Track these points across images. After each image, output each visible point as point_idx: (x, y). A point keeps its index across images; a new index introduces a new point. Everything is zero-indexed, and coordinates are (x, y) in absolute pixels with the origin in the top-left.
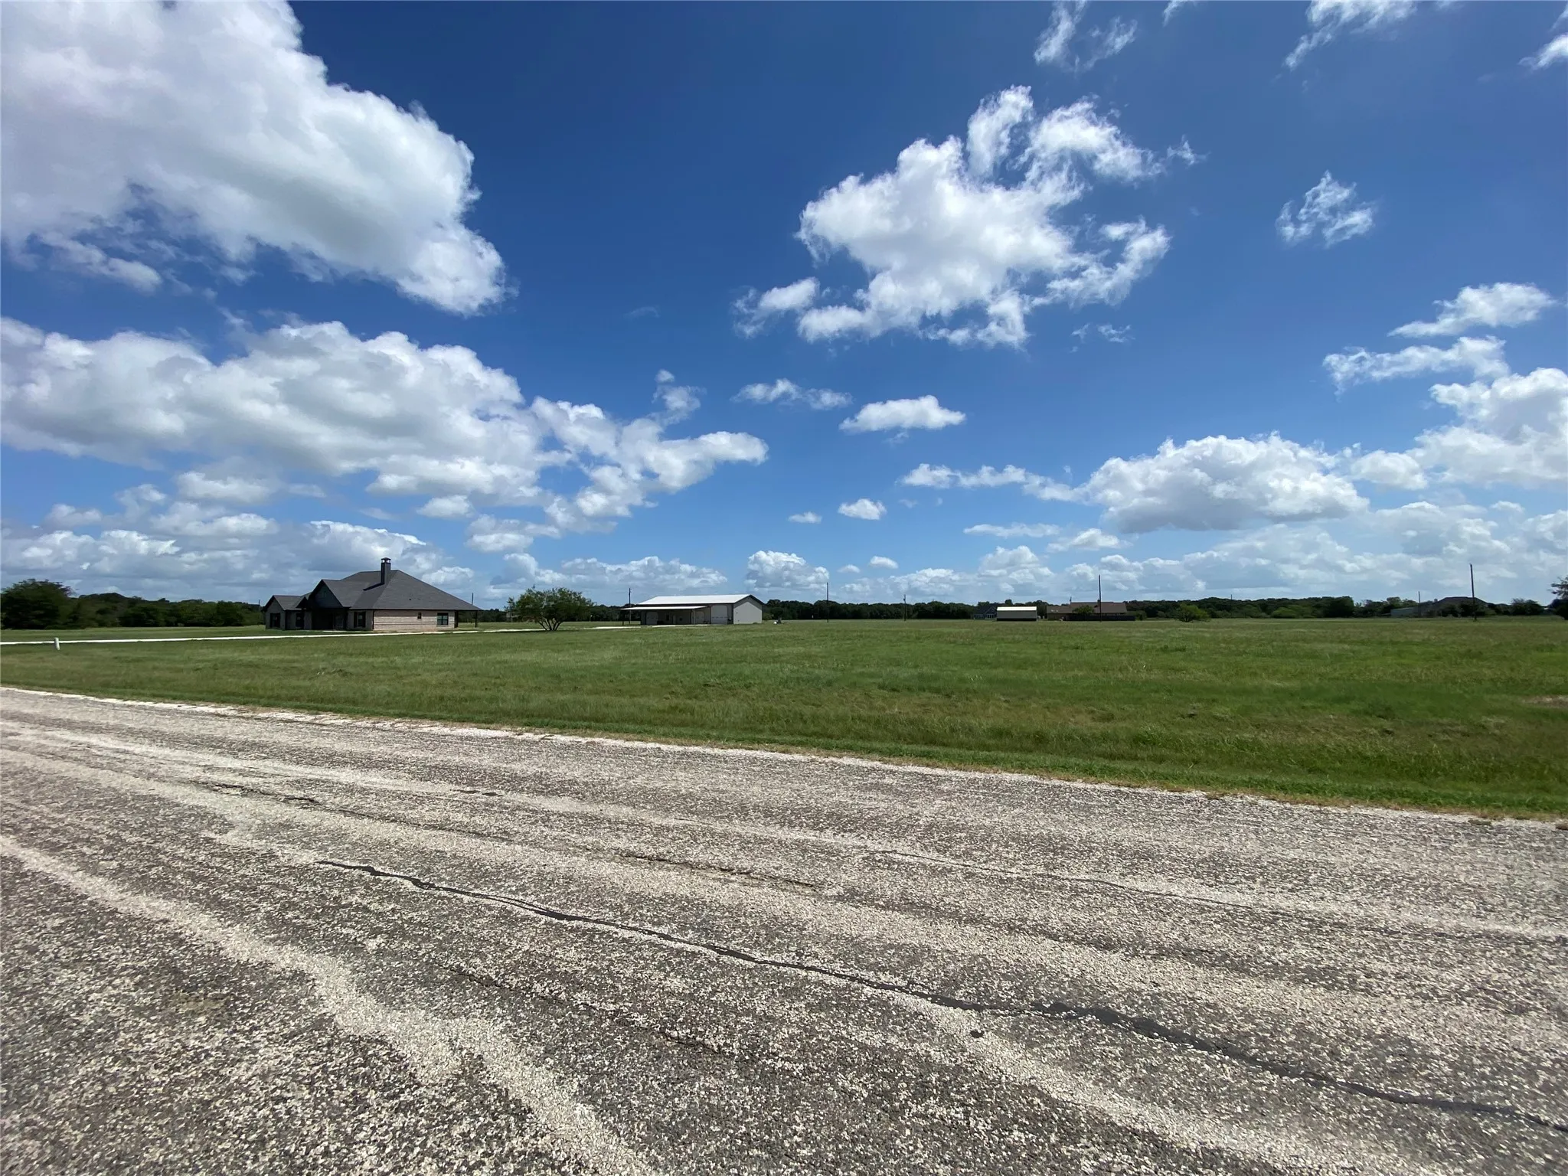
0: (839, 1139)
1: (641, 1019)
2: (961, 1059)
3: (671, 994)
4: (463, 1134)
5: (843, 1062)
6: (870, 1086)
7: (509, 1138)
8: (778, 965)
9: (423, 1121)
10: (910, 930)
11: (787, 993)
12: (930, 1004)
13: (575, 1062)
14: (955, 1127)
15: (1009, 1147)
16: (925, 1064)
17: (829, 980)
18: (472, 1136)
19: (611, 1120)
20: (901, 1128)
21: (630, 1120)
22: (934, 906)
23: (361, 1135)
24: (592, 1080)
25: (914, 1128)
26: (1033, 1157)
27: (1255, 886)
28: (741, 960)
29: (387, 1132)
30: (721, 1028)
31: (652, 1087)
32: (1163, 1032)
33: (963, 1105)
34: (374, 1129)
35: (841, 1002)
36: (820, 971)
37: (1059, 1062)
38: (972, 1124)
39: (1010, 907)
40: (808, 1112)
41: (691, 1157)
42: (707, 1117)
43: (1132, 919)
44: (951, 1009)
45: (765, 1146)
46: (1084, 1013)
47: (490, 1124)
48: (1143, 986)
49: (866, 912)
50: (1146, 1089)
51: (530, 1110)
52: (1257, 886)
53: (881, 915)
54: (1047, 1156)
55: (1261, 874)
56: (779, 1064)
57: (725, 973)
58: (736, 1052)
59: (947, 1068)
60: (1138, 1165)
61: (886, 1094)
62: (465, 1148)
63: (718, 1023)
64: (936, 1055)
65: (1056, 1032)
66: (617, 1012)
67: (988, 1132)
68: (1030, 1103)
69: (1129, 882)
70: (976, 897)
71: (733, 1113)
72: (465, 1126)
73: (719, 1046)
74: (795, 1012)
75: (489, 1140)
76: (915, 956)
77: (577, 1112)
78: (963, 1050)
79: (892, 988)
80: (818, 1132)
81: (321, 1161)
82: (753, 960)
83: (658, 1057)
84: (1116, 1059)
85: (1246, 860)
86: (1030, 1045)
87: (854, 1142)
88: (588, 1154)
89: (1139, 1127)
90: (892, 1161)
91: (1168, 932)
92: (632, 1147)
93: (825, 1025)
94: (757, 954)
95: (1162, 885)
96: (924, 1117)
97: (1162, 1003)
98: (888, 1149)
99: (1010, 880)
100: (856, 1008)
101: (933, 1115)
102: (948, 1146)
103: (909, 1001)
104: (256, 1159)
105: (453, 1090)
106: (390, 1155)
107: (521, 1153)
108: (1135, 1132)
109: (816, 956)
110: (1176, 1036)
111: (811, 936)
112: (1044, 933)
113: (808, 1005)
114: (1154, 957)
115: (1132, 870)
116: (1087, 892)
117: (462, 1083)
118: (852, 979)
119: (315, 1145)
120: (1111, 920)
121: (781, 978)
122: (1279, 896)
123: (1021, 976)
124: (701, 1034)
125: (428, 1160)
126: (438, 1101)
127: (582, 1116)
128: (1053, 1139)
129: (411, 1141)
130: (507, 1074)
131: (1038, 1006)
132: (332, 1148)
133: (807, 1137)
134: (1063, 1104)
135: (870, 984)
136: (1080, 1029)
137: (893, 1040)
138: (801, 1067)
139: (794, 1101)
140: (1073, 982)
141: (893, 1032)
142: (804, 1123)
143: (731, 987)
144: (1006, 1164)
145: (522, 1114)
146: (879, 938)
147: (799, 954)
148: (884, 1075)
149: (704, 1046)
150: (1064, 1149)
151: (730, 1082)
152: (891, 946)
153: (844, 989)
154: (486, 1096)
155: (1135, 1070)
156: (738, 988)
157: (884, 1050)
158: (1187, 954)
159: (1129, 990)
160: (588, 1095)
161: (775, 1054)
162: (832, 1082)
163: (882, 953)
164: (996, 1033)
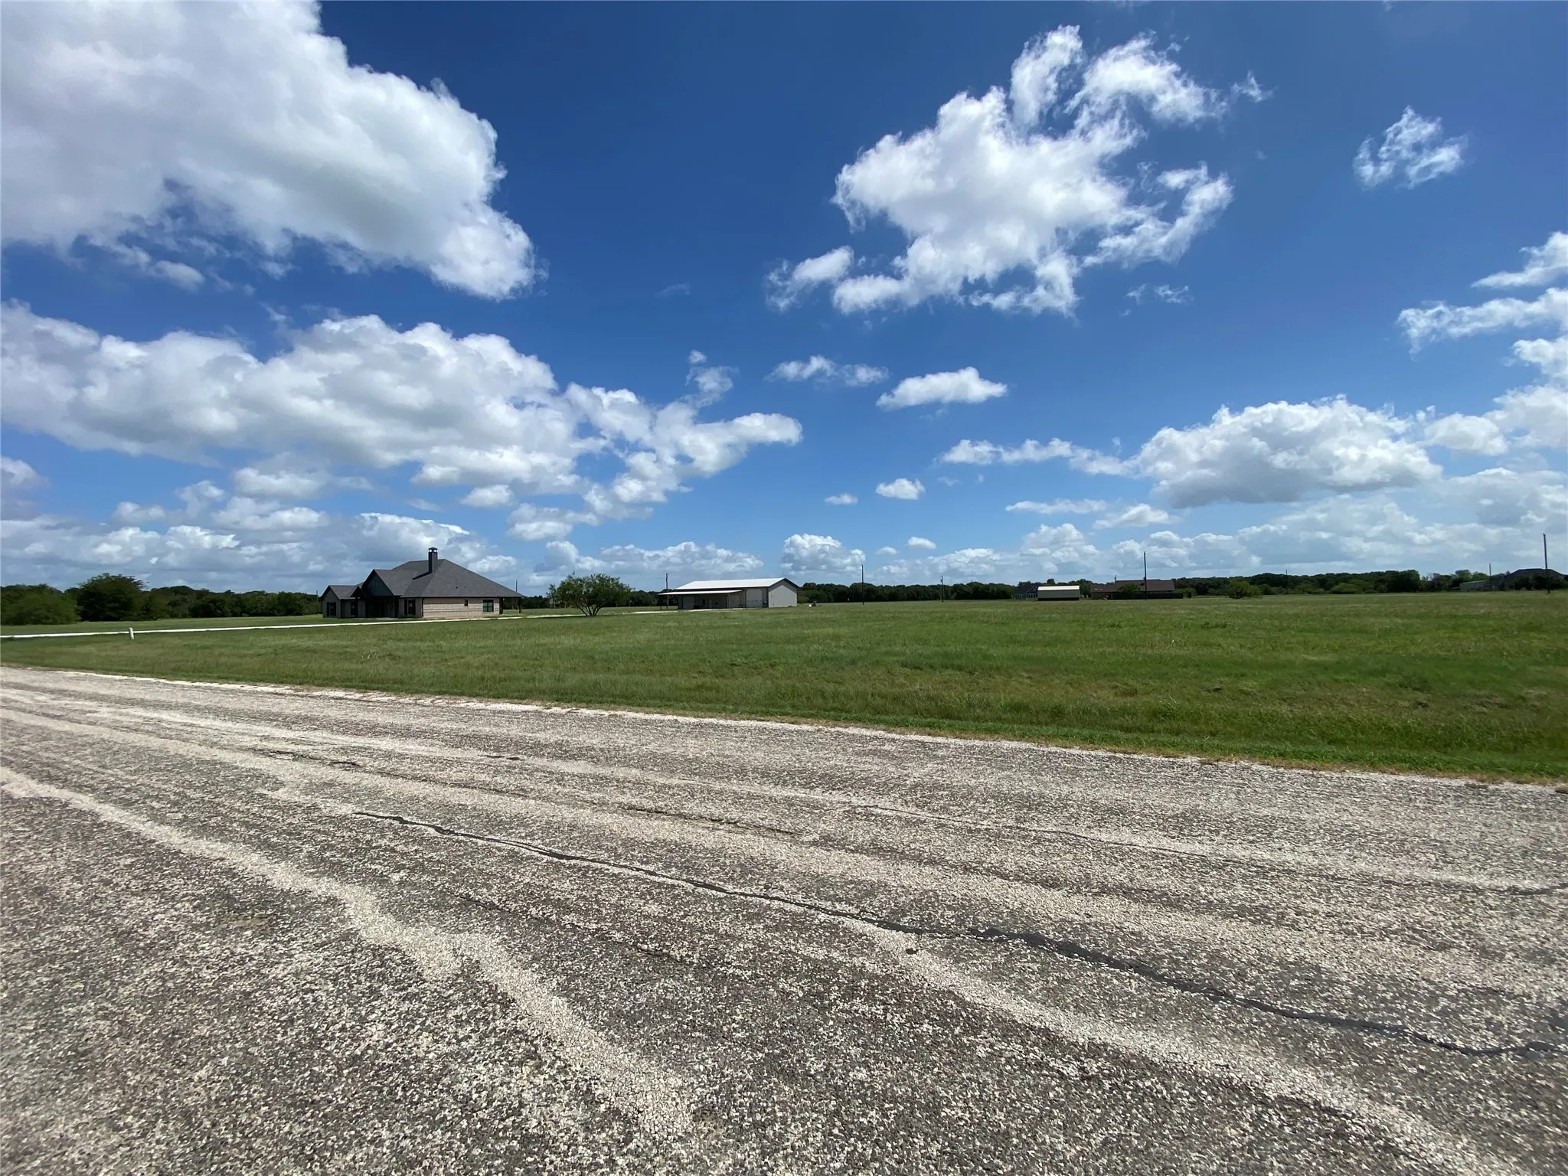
0: (770, 1026)
1: (618, 935)
2: (892, 970)
3: (648, 917)
4: (456, 1017)
5: (787, 971)
6: (806, 989)
7: (494, 1020)
8: (746, 895)
9: (425, 1007)
10: (872, 869)
11: (749, 918)
12: (875, 928)
13: (557, 967)
14: (874, 1020)
15: (916, 1036)
16: (859, 973)
17: (788, 907)
18: (464, 1018)
19: (580, 1009)
20: (826, 1020)
21: (596, 1008)
22: (900, 850)
23: (373, 1017)
24: (569, 981)
25: (838, 1020)
26: (936, 1044)
27: (1216, 838)
28: (714, 892)
29: (394, 1014)
30: (686, 943)
31: (619, 986)
32: (1084, 954)
33: (884, 1004)
34: (384, 1012)
35: (798, 925)
36: (783, 900)
37: (980, 975)
38: (888, 1019)
39: (972, 851)
40: (748, 1006)
41: (642, 1036)
42: (662, 1009)
43: (1085, 864)
44: (894, 932)
45: (705, 1029)
46: (1013, 936)
47: (479, 1010)
48: (1076, 917)
49: (835, 855)
50: (1053, 997)
51: (514, 1000)
52: (1219, 839)
53: (849, 858)
54: (949, 1043)
55: (1228, 828)
56: (731, 971)
57: (699, 899)
58: (695, 961)
59: (877, 976)
60: (1027, 1052)
61: (819, 995)
62: (457, 1027)
63: (684, 939)
64: (870, 966)
65: (984, 952)
66: (597, 930)
67: (901, 1025)
68: (944, 1005)
69: (1095, 834)
70: (940, 843)
71: (684, 1006)
72: (458, 1011)
73: (682, 957)
74: (754, 931)
75: (477, 1021)
76: (871, 890)
77: (553, 1003)
78: (896, 963)
79: (845, 915)
80: (754, 1021)
81: (337, 1035)
82: (725, 891)
83: (627, 964)
84: (1033, 973)
85: (1217, 816)
86: (957, 961)
87: (783, 1029)
88: (558, 1033)
89: (1037, 1024)
90: (812, 1043)
91: (1116, 875)
92: (595, 1028)
93: (778, 942)
94: (730, 888)
95: (1126, 836)
96: (849, 1012)
97: (1089, 931)
98: (811, 1034)
99: (979, 831)
100: (807, 929)
101: (856, 1011)
102: (864, 1034)
103: (858, 925)
104: (285, 1033)
105: (452, 985)
106: (395, 1031)
107: (501, 1031)
108: (1032, 1028)
109: (782, 889)
110: (1095, 957)
111: (781, 874)
112: (996, 873)
113: (766, 927)
114: (1096, 894)
115: (1100, 824)
116: (1049, 841)
117: (460, 980)
118: (810, 907)
119: (334, 1023)
120: (1066, 865)
121: (746, 905)
122: (1238, 847)
123: (964, 908)
124: (668, 947)
125: (425, 1034)
126: (439, 993)
127: (557, 1005)
128: (957, 1031)
129: (414, 1021)
130: (499, 974)
131: (973, 931)
132: (348, 1026)
133: (743, 1025)
134: (973, 1005)
135: (825, 911)
136: (1007, 949)
137: (835, 954)
138: (749, 973)
139: (738, 999)
140: (1011, 913)
141: (837, 948)
142: (743, 1015)
143: (701, 912)
144: (912, 1048)
145: (507, 1003)
146: (842, 875)
147: (767, 887)
148: (821, 981)
149: (669, 956)
150: (965, 1040)
151: (686, 983)
152: (852, 882)
153: (801, 915)
154: (478, 990)
155: (1048, 982)
156: (707, 912)
157: (825, 962)
158: (1127, 893)
159: (1061, 920)
160: (564, 991)
161: (729, 963)
162: (774, 985)
163: (842, 887)
164: (929, 951)
